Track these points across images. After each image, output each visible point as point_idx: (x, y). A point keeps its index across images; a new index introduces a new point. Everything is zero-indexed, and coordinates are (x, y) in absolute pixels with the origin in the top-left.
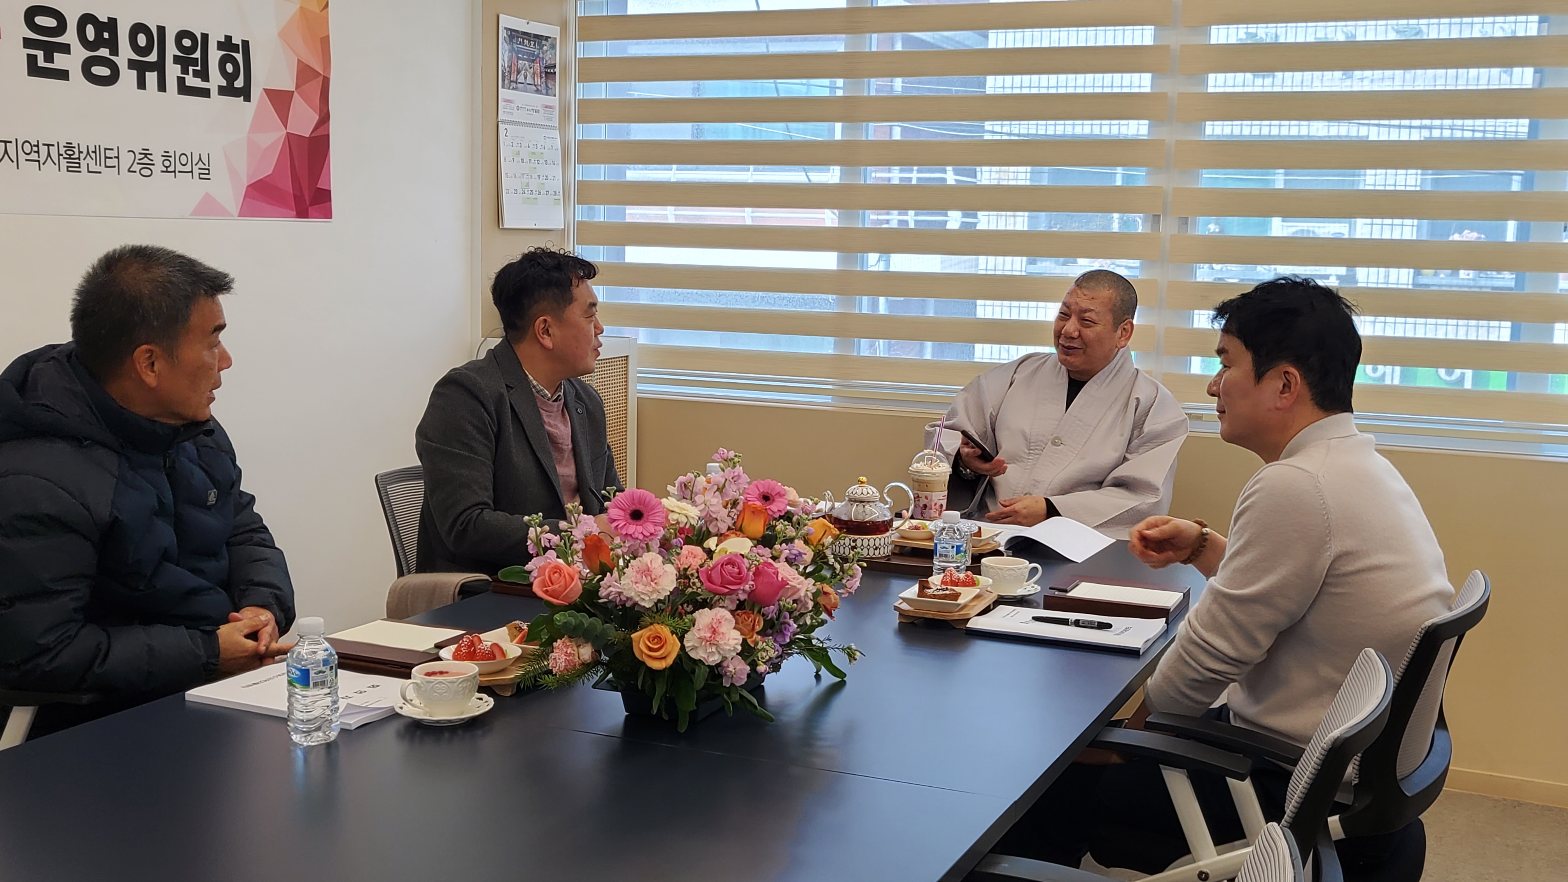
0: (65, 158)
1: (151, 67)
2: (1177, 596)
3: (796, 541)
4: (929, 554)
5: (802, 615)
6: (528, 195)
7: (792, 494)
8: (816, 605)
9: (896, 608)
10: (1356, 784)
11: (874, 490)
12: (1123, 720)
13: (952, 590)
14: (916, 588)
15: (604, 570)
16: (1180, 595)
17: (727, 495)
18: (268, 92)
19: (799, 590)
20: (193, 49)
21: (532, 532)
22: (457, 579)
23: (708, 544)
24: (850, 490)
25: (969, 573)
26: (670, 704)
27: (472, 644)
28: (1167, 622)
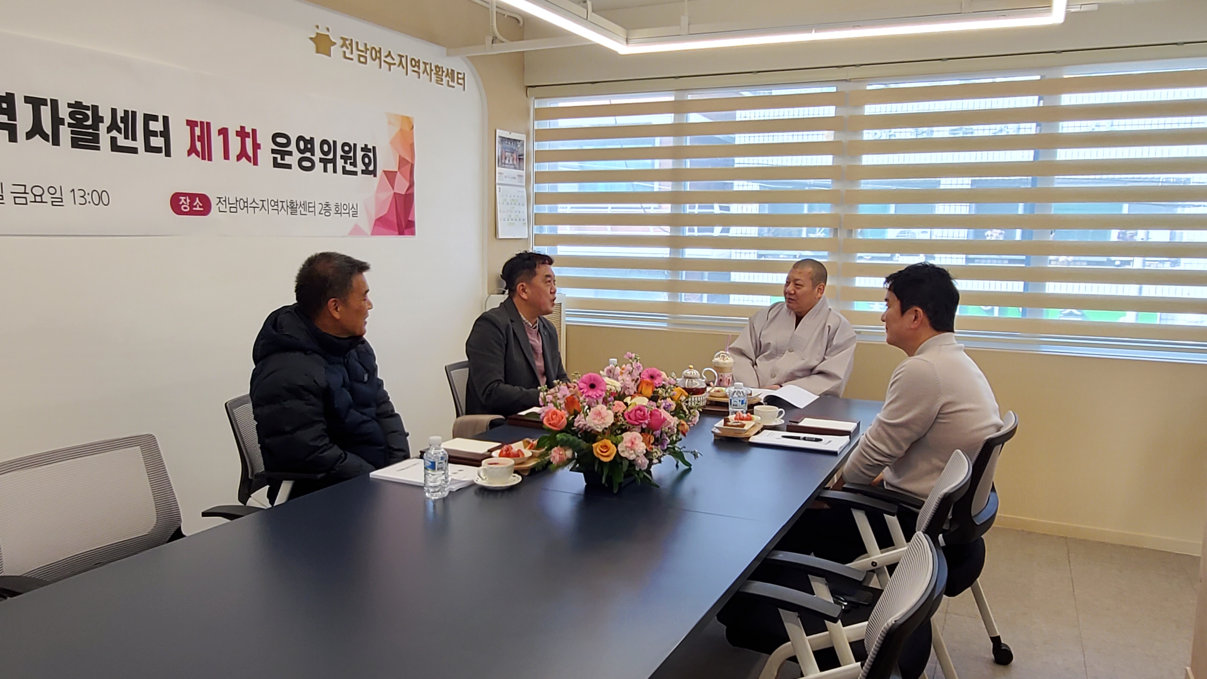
0: (290, 208)
1: (330, 161)
2: (855, 425)
3: (668, 399)
4: (726, 405)
5: (672, 435)
6: (510, 221)
7: (664, 375)
8: (678, 430)
9: (713, 432)
10: (950, 519)
11: (697, 372)
12: (830, 487)
13: (741, 423)
14: (723, 421)
15: (576, 414)
16: (856, 424)
17: (633, 376)
18: (385, 172)
19: (670, 423)
20: (349, 152)
21: (541, 394)
22: (488, 418)
23: (626, 400)
24: (685, 372)
25: (749, 414)
26: (609, 479)
27: (508, 450)
28: (850, 438)
